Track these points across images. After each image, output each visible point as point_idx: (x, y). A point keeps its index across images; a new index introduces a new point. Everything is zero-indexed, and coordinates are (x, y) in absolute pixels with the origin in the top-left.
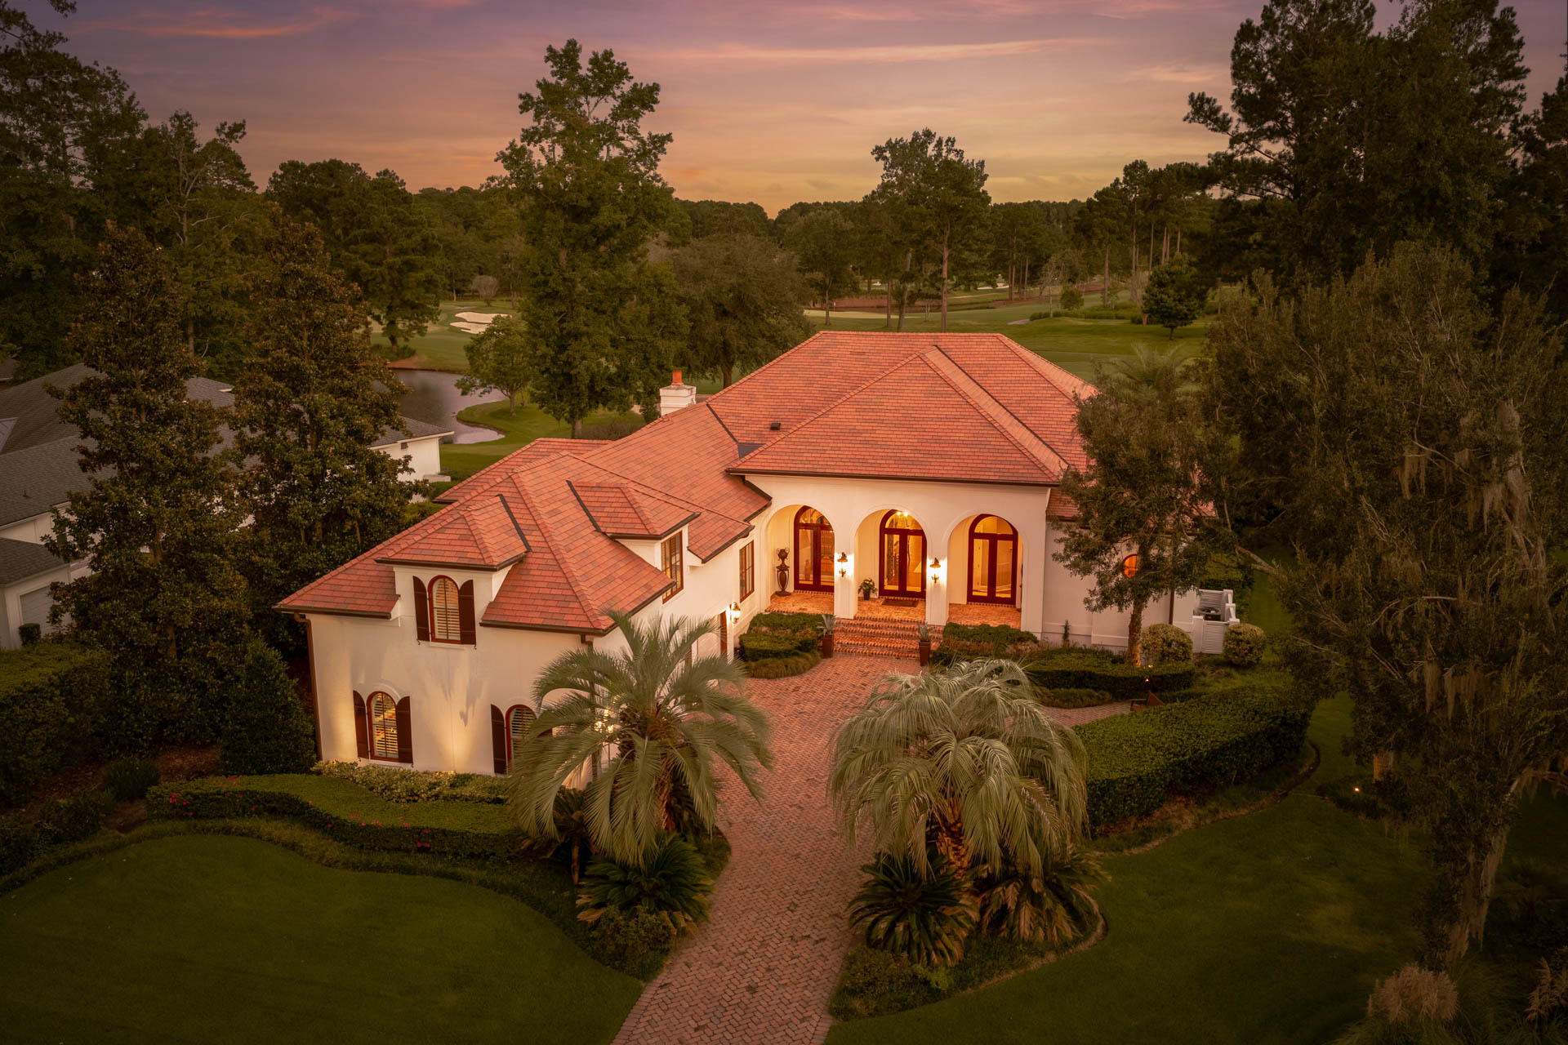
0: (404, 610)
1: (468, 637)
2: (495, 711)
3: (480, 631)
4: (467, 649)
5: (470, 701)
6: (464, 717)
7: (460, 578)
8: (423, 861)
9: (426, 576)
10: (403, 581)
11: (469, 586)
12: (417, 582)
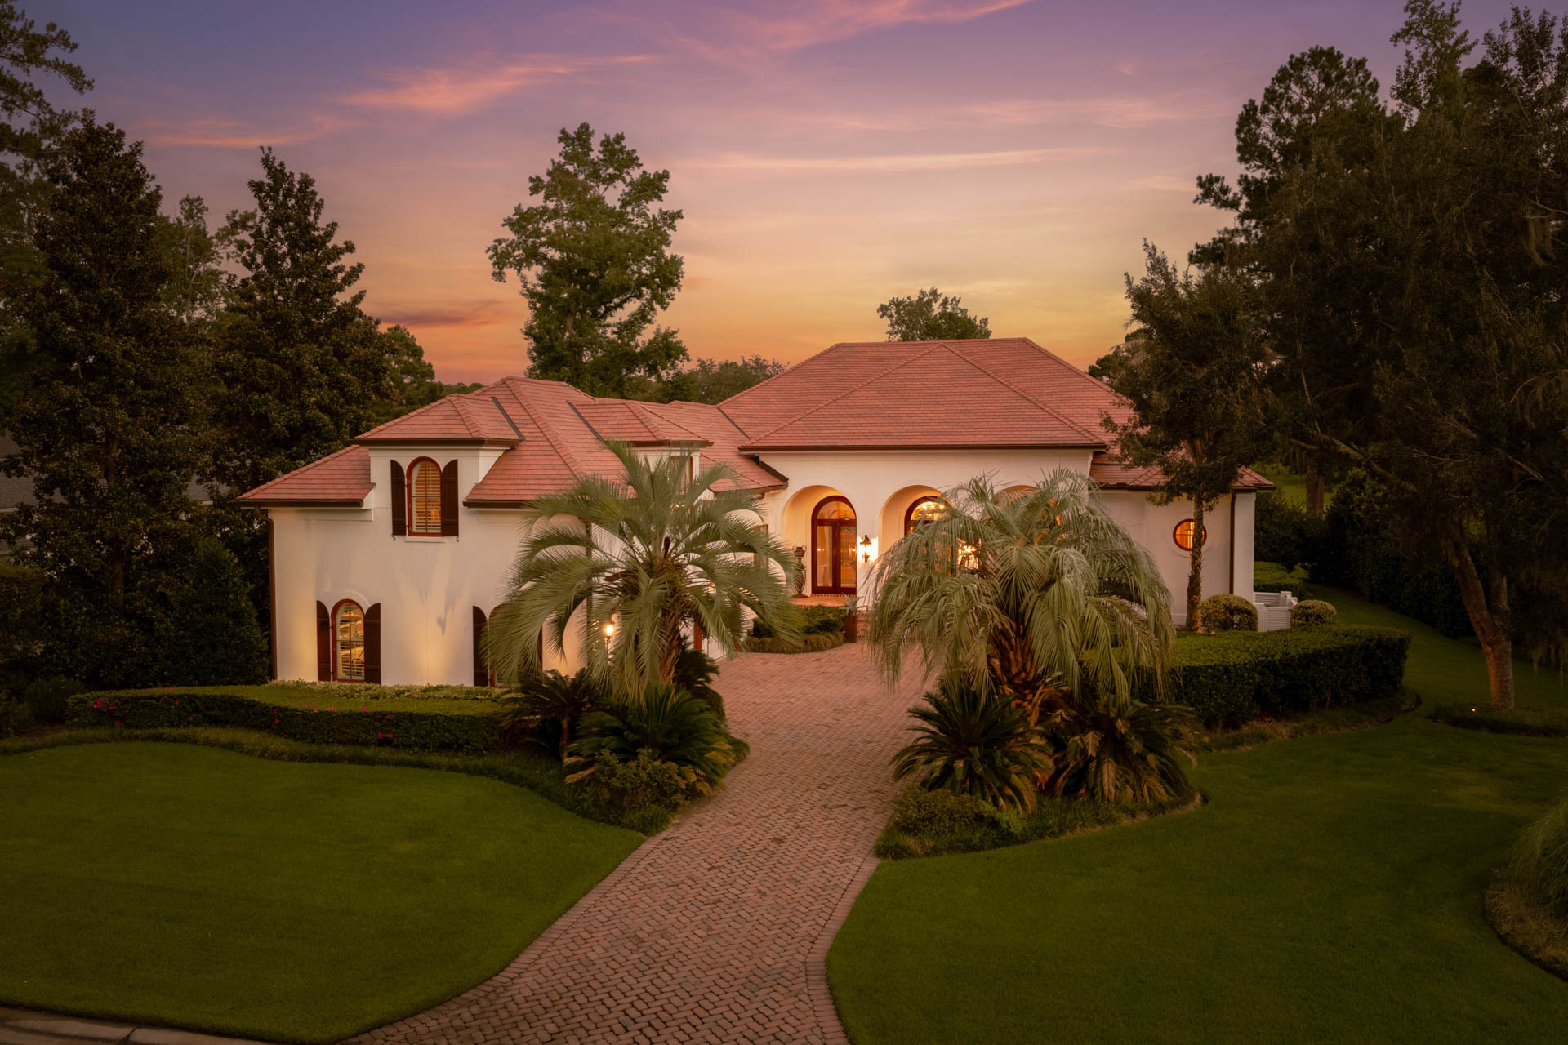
0: (378, 501)
1: (450, 528)
2: (478, 613)
3: (465, 518)
4: (449, 541)
5: (450, 604)
6: (442, 623)
7: (442, 458)
8: (384, 753)
9: (405, 459)
10: (380, 468)
11: (453, 467)
12: (395, 467)
